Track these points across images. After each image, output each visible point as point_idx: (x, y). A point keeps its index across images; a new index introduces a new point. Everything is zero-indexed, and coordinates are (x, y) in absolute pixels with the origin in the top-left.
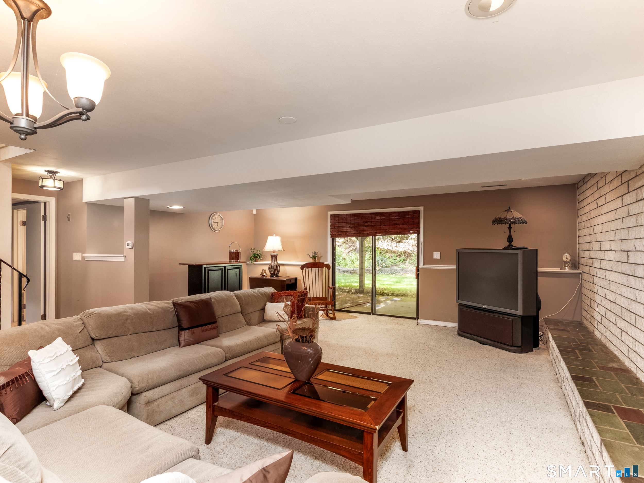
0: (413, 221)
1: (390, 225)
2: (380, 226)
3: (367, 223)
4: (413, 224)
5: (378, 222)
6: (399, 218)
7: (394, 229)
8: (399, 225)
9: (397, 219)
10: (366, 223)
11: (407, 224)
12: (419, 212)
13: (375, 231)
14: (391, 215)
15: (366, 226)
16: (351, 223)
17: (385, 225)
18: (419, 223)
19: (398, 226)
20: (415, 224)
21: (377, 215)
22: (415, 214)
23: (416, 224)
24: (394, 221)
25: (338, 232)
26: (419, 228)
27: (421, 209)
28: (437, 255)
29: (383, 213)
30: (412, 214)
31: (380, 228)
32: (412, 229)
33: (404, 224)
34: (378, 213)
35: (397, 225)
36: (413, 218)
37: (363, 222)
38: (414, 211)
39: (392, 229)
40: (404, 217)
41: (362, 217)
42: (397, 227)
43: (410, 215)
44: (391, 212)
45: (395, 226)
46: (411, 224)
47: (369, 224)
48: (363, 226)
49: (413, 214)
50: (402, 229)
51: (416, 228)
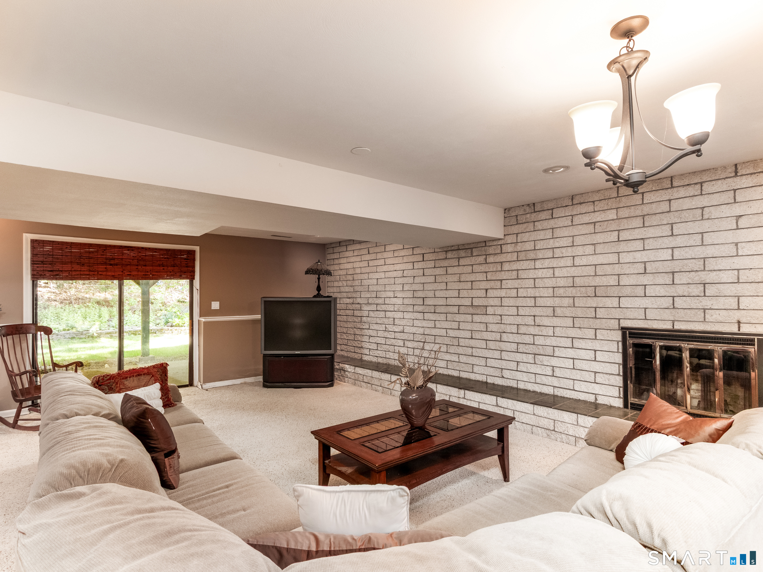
0: (186, 263)
1: (152, 266)
2: (137, 266)
3: (114, 260)
4: (187, 267)
5: (133, 260)
6: (168, 258)
7: (160, 272)
8: (167, 266)
9: (165, 258)
10: (112, 259)
11: (178, 266)
12: (193, 252)
13: (129, 273)
14: (155, 252)
15: (111, 265)
16: (81, 258)
17: (145, 266)
18: (194, 267)
19: (165, 268)
20: (189, 267)
21: (133, 250)
22: (189, 254)
23: (191, 267)
24: (160, 260)
25: (51, 271)
26: (194, 272)
27: (197, 249)
28: (215, 305)
29: (143, 248)
30: (186, 255)
31: (137, 268)
32: (185, 272)
33: (174, 267)
34: (135, 247)
35: (164, 266)
36: (188, 259)
37: (106, 259)
38: (189, 250)
39: (157, 272)
40: (174, 257)
41: (105, 250)
42: (163, 269)
43: (183, 255)
44: (156, 249)
45: (162, 268)
46: (184, 267)
47: (116, 261)
48: (106, 264)
49: (188, 254)
50: (170, 272)
51: (190, 273)
